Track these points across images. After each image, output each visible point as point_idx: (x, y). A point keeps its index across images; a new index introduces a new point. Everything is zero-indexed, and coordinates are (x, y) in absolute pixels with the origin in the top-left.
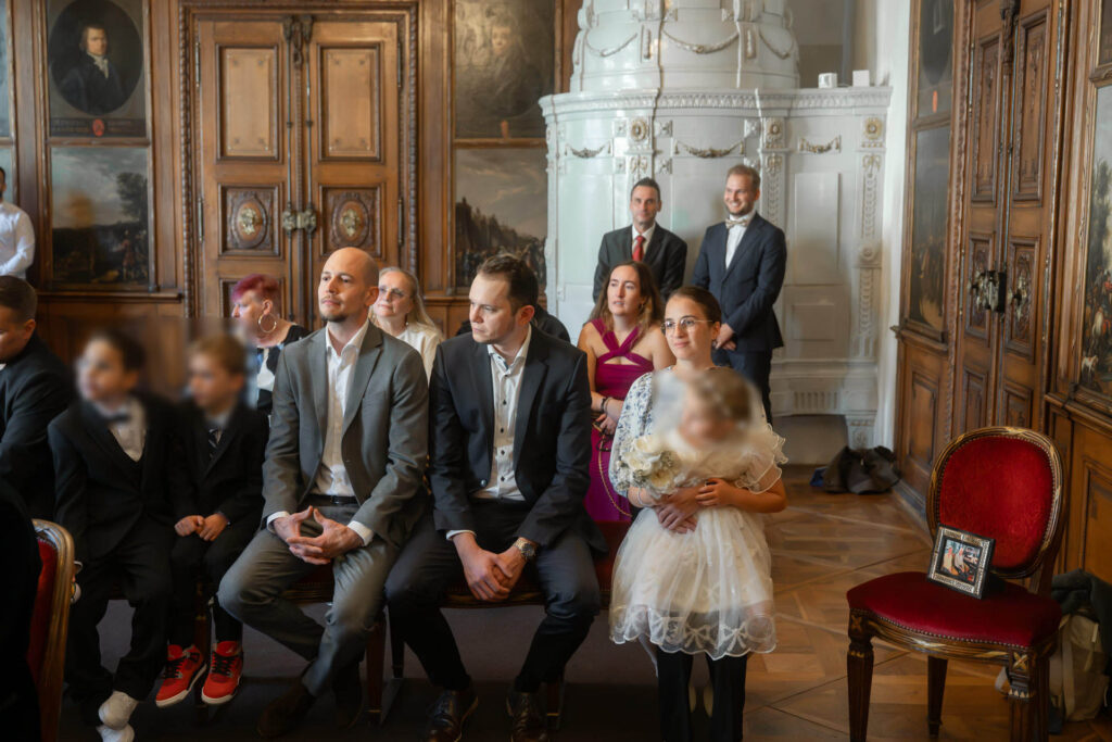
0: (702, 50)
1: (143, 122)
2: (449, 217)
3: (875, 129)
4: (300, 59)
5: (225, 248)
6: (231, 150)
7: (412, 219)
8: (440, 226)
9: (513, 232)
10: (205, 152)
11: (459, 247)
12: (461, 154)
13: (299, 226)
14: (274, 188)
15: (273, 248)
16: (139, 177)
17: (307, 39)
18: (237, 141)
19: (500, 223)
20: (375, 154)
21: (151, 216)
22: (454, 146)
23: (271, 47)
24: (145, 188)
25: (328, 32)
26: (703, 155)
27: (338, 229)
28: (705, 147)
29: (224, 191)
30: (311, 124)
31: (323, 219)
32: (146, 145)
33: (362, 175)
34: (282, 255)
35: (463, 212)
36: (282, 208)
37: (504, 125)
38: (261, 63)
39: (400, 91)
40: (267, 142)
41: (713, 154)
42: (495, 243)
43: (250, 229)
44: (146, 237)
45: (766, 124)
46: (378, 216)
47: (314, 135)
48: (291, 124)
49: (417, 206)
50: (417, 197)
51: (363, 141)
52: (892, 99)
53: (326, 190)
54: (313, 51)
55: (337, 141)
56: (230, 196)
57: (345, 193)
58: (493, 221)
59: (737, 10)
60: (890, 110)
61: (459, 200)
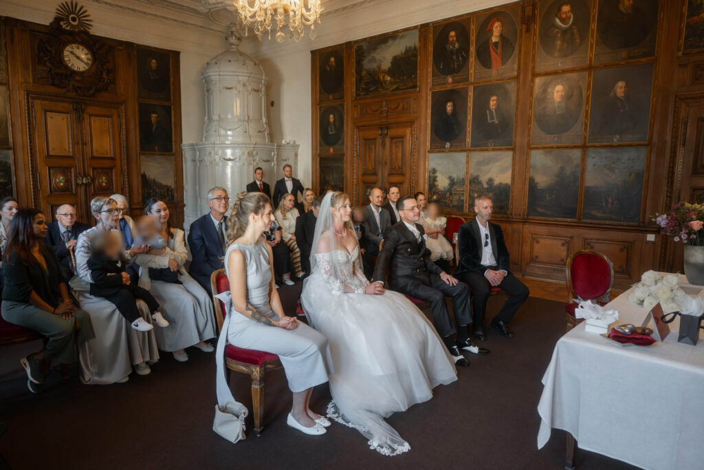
0: (260, 132)
1: (7, 139)
2: (140, 179)
3: (296, 155)
4: (80, 120)
5: (51, 192)
6: (51, 153)
7: (126, 180)
8: (136, 182)
9: (161, 184)
10: (40, 153)
11: (143, 188)
12: (143, 157)
13: (84, 182)
14: (71, 168)
15: (72, 191)
16: (6, 163)
17: (83, 111)
18: (54, 149)
19: (157, 180)
20: (112, 155)
21: (14, 179)
22: (140, 154)
23: (67, 113)
24: (10, 168)
25: (90, 110)
26: (265, 161)
27: (99, 184)
28: (265, 159)
29: (49, 168)
30: (86, 144)
31: (93, 180)
32: (10, 149)
33: (107, 164)
34: (76, 195)
35: (144, 176)
36: (76, 177)
37: (157, 148)
38: (63, 119)
39: (120, 133)
40: (67, 149)
41: (268, 161)
42: (155, 187)
43: (62, 184)
44: (12, 188)
45: (276, 152)
46: (114, 179)
47: (88, 149)
48: (78, 143)
49: (128, 175)
50: (128, 172)
51: (107, 152)
52: (300, 147)
53: (93, 169)
54: (86, 117)
55: (97, 151)
56: (52, 172)
57: (101, 171)
58: (154, 180)
59: (264, 122)
60: (299, 151)
61: (142, 173)
